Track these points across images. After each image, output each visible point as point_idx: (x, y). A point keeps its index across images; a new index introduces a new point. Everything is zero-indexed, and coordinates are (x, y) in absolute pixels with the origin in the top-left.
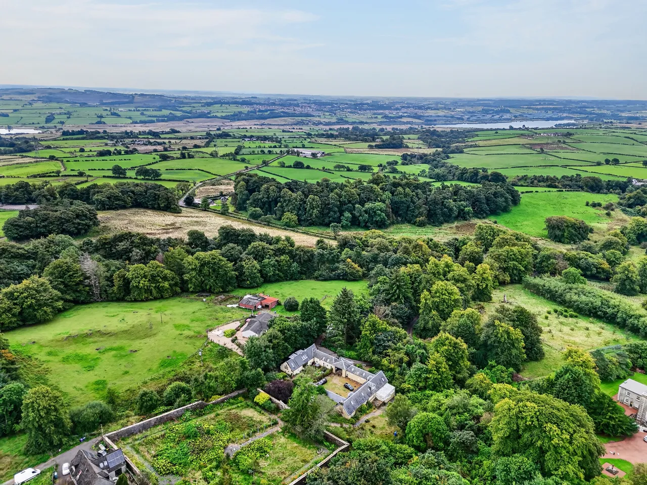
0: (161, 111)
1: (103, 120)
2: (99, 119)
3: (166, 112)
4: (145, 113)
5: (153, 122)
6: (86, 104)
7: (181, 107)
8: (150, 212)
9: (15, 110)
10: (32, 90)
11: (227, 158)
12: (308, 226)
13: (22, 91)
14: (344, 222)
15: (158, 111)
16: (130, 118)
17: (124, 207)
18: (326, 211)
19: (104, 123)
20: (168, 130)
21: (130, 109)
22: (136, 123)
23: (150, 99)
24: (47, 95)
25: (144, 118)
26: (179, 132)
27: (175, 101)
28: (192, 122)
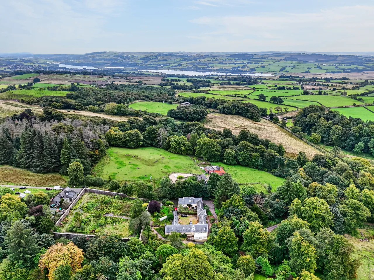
0: (350, 65)
1: (310, 70)
2: (308, 70)
3: (353, 66)
4: (339, 67)
5: (340, 72)
6: (307, 61)
7: (366, 63)
8: (242, 118)
9: (270, 64)
10: (284, 54)
11: (350, 97)
12: (328, 145)
13: (280, 55)
14: (356, 149)
15: (348, 65)
16: (326, 70)
17: (230, 113)
18: (343, 138)
19: (310, 72)
20: (341, 78)
21: (330, 64)
22: (329, 73)
23: (348, 58)
24: (289, 57)
25: (336, 70)
26: (348, 79)
27: (365, 60)
28: (368, 74)
